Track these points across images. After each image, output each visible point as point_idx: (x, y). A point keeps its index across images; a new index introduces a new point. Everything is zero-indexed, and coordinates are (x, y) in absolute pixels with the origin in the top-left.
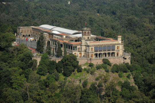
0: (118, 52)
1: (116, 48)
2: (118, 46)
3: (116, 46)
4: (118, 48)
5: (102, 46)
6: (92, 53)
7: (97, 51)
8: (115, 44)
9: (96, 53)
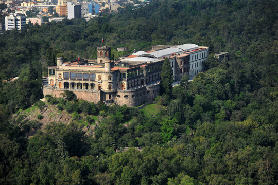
0: (100, 84)
1: (97, 78)
2: (101, 74)
3: (97, 75)
4: (100, 78)
5: (74, 71)
6: (61, 81)
7: (68, 79)
8: (96, 72)
9: (66, 81)
